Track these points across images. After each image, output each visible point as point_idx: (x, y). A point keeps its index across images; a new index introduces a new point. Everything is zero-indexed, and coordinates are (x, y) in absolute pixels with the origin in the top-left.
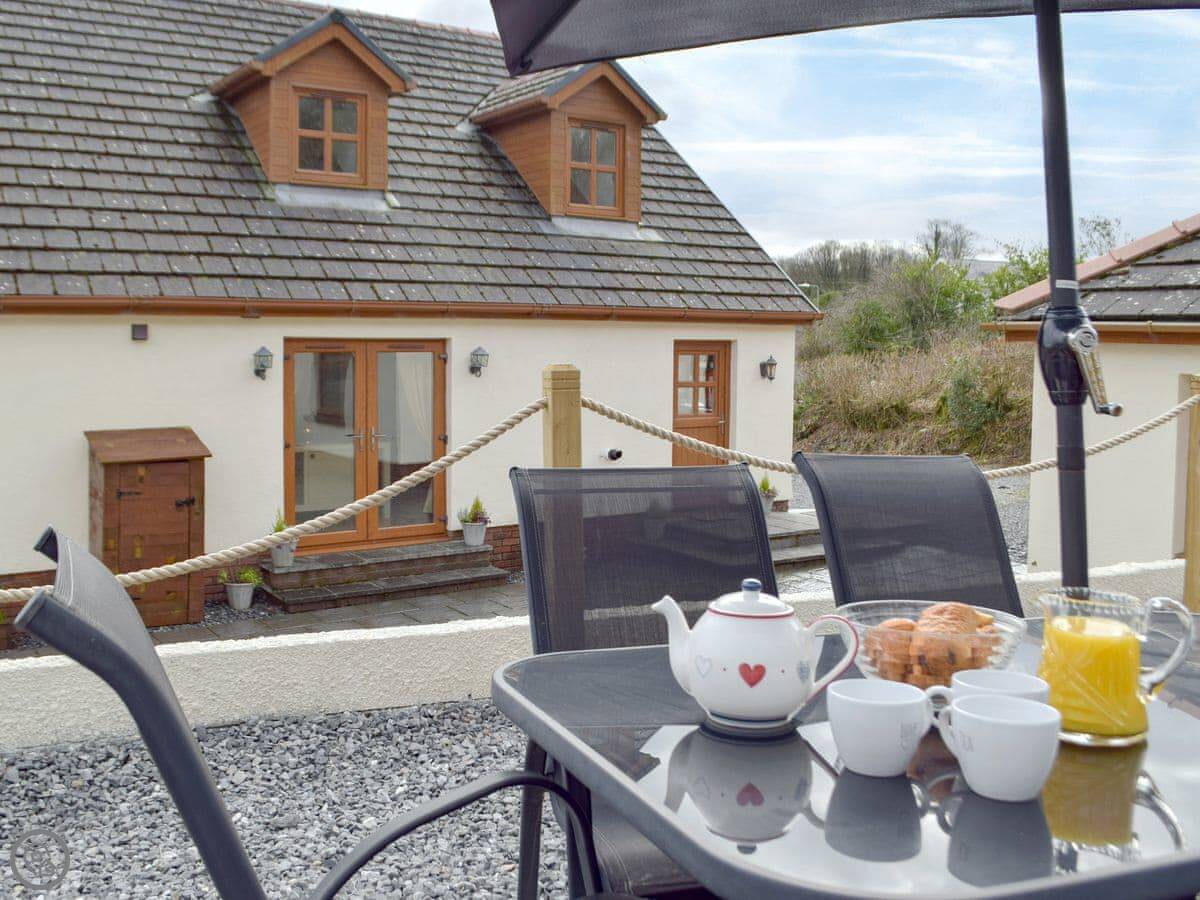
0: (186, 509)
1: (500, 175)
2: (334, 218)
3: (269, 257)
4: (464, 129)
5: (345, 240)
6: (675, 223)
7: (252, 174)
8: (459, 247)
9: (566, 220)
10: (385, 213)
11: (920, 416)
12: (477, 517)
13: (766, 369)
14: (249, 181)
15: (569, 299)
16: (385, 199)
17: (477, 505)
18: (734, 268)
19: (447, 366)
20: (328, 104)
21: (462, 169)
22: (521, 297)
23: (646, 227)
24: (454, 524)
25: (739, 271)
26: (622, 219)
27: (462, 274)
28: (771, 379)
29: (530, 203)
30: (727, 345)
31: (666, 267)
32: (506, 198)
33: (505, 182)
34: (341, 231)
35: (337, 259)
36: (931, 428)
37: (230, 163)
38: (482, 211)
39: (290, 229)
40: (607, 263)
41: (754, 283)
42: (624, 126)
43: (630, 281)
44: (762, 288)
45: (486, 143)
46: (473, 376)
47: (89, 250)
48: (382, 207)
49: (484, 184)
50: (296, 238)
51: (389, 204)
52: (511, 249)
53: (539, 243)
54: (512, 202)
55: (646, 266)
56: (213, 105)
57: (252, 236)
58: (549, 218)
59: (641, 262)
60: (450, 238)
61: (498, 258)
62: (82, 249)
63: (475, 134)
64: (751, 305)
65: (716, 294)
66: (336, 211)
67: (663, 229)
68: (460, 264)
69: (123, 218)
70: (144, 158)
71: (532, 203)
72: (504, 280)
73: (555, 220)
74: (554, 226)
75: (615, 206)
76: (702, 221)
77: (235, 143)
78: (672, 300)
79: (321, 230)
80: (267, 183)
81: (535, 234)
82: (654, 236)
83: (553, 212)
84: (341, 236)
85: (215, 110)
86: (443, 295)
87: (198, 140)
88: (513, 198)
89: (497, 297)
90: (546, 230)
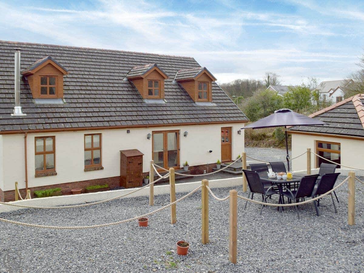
0: (140, 165)
1: (183, 93)
2: (157, 106)
3: (148, 115)
4: (174, 82)
5: (160, 111)
6: (219, 101)
7: (140, 97)
8: (180, 110)
9: (198, 102)
10: (165, 104)
11: (269, 137)
12: (187, 165)
13: (239, 132)
14: (140, 99)
15: (202, 120)
16: (164, 101)
17: (186, 163)
18: (231, 111)
19: (180, 135)
20: (153, 82)
21: (176, 92)
22: (193, 121)
23: (213, 103)
24: (181, 166)
25: (232, 112)
26: (208, 101)
27: (182, 116)
28: (240, 134)
29: (190, 99)
30: (231, 128)
31: (218, 112)
32: (186, 98)
33: (185, 95)
34: (159, 109)
35: (159, 115)
36: (271, 140)
37: (135, 95)
38: (182, 102)
39: (150, 109)
40: (207, 112)
41: (236, 114)
42: (208, 82)
43: (212, 116)
44: (237, 115)
45: (179, 85)
46: (185, 137)
47: (118, 116)
48: (164, 103)
49: (181, 95)
50: (151, 111)
51: (165, 101)
52: (189, 110)
53: (194, 108)
54: (187, 99)
55: (215, 112)
56: (127, 81)
57: (144, 111)
58: (195, 102)
59: (213, 111)
60: (177, 109)
61: (187, 112)
62: (117, 116)
63: (177, 83)
64: (235, 119)
65: (229, 117)
66: (156, 104)
67: (216, 103)
68: (181, 114)
69: (121, 109)
70: (120, 95)
71: (191, 99)
72: (189, 117)
73: (196, 103)
74: (196, 104)
75: (207, 99)
76: (224, 100)
77: (134, 90)
78: (220, 119)
79: (155, 109)
80: (142, 99)
81: (193, 106)
82: (215, 105)
83: (195, 101)
84: (159, 110)
85: (128, 82)
86: (179, 121)
87: (128, 90)
88: (187, 98)
89: (189, 121)
90: (195, 105)
